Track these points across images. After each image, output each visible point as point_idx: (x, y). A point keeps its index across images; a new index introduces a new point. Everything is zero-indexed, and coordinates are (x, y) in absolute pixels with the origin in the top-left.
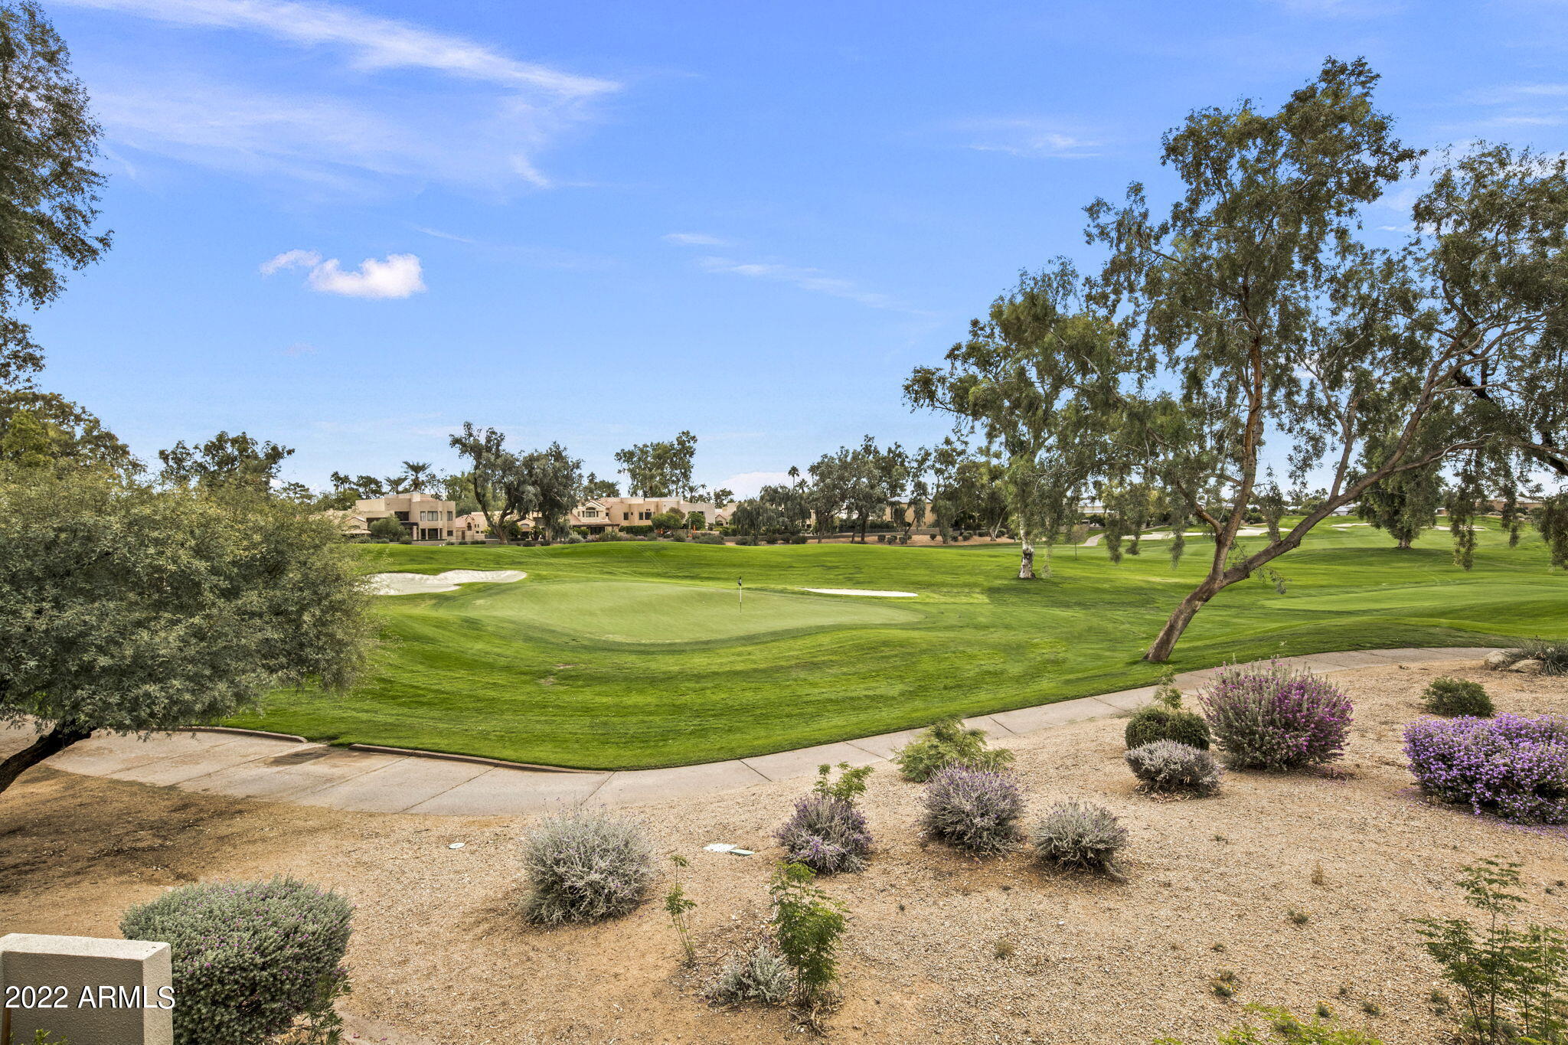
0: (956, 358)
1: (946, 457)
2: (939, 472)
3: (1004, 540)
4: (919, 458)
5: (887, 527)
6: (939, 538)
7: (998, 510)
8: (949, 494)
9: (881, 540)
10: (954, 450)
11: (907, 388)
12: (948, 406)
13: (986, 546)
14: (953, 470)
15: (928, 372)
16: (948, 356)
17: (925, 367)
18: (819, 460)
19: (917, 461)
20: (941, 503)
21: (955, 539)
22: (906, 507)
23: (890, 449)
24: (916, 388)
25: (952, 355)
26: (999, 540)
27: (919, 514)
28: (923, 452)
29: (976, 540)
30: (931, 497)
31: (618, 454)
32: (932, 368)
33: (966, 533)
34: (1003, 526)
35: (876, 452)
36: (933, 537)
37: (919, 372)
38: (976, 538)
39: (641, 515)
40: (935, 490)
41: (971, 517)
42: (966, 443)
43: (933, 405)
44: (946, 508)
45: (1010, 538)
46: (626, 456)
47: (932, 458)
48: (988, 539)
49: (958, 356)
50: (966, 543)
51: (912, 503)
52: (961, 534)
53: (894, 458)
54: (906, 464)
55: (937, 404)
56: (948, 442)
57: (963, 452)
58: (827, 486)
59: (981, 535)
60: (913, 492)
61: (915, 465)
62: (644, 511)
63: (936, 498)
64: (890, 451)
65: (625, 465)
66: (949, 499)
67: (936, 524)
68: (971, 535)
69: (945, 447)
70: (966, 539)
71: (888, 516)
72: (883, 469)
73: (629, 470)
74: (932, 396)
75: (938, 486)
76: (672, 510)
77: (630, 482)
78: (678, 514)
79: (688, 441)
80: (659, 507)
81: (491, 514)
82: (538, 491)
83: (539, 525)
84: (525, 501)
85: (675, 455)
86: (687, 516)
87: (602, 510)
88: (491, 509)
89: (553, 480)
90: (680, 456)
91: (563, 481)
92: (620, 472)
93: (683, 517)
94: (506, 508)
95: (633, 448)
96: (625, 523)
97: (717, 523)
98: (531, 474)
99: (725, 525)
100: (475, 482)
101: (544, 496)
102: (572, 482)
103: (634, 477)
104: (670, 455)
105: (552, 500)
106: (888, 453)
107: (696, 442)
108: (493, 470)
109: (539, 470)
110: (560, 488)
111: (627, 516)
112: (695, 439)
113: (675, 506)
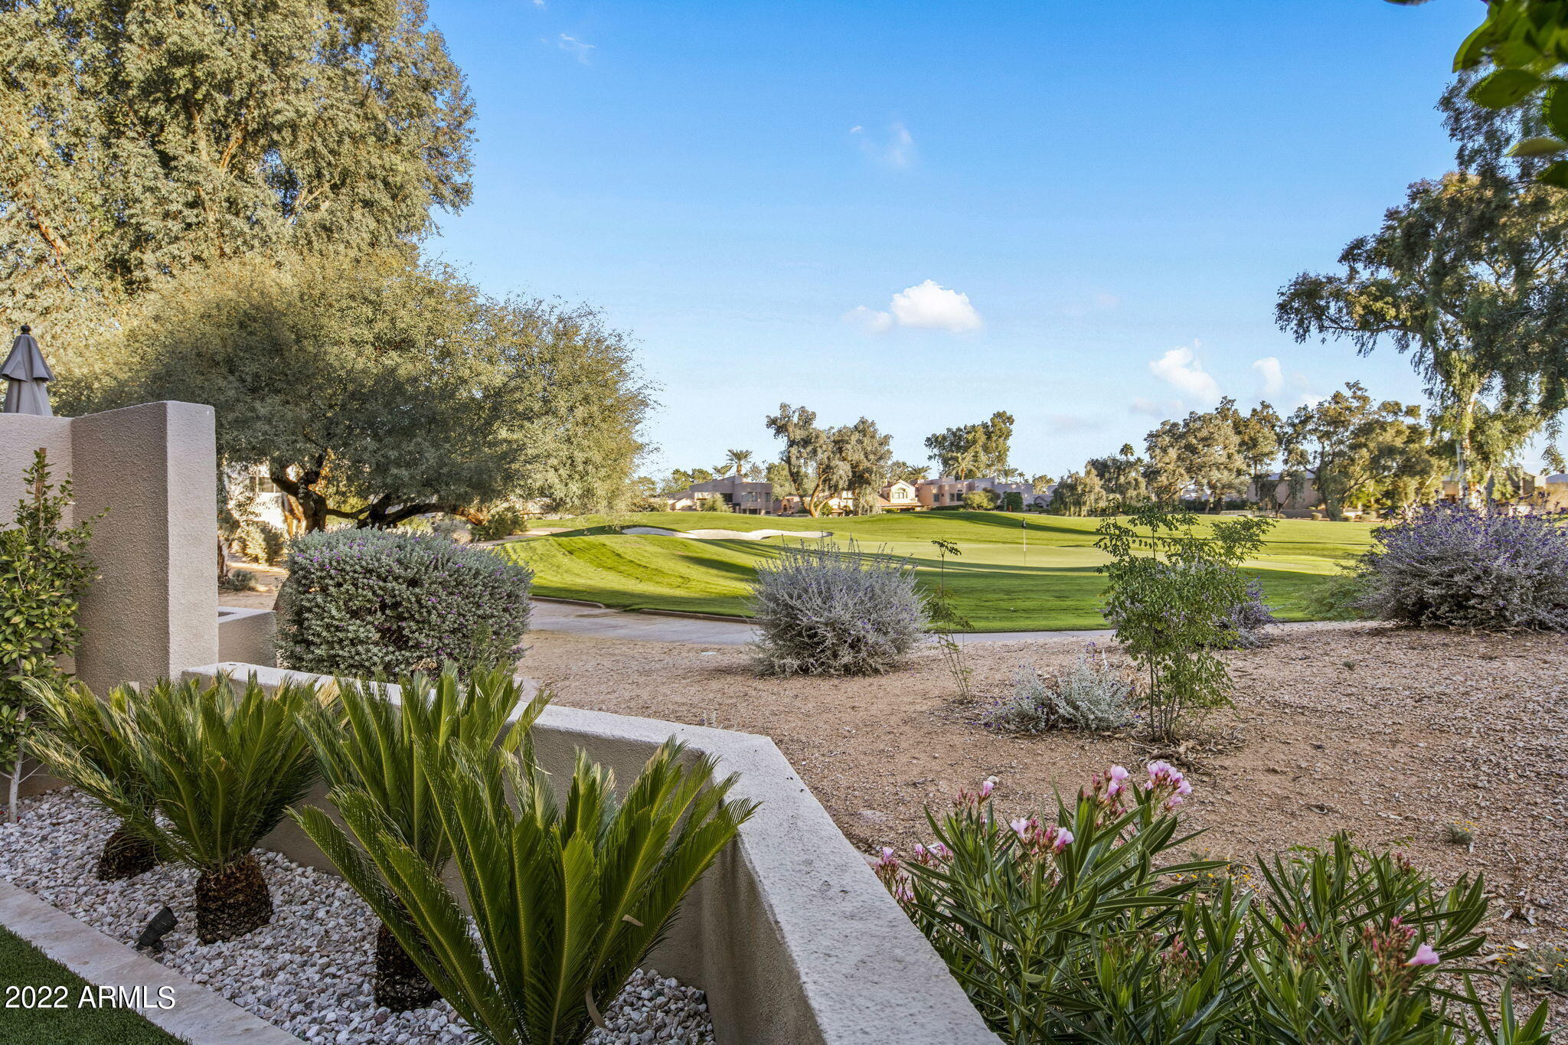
0: (1356, 259)
1: (1335, 418)
2: (1324, 436)
4: (1297, 421)
12: (1345, 331)
14: (1343, 434)
15: (1315, 282)
16: (1345, 258)
18: (1159, 427)
19: (1293, 424)
22: (1276, 479)
23: (1254, 410)
24: (1296, 305)
25: (1349, 255)
27: (1295, 489)
28: (1303, 412)
30: (1312, 468)
31: (928, 439)
35: (1236, 414)
39: (952, 495)
40: (1318, 460)
42: (1365, 400)
44: (1335, 481)
46: (933, 441)
47: (1315, 420)
49: (1360, 255)
51: (1285, 474)
53: (1259, 421)
54: (1277, 429)
55: (1326, 323)
56: (1337, 398)
57: (1360, 410)
60: (1286, 462)
61: (1290, 429)
62: (956, 492)
63: (1320, 468)
65: (936, 451)
67: (1322, 500)
69: (1332, 405)
72: (1242, 434)
73: (940, 456)
74: (1320, 313)
75: (1322, 454)
76: (985, 490)
77: (941, 468)
78: (992, 494)
79: (1003, 422)
80: (971, 488)
81: (805, 496)
82: (848, 467)
83: (850, 504)
84: (835, 478)
85: (989, 438)
86: (1002, 496)
87: (911, 491)
88: (805, 490)
89: (862, 457)
90: (994, 438)
91: (872, 457)
92: (930, 458)
93: (997, 497)
94: (818, 486)
95: (945, 432)
96: (935, 505)
97: (1036, 505)
98: (840, 450)
99: (1045, 507)
100: (788, 461)
101: (854, 473)
102: (881, 458)
103: (945, 462)
104: (983, 438)
105: (861, 477)
106: (1252, 415)
107: (1012, 423)
108: (805, 448)
109: (849, 447)
110: (868, 464)
111: (937, 498)
112: (1010, 420)
113: (989, 486)
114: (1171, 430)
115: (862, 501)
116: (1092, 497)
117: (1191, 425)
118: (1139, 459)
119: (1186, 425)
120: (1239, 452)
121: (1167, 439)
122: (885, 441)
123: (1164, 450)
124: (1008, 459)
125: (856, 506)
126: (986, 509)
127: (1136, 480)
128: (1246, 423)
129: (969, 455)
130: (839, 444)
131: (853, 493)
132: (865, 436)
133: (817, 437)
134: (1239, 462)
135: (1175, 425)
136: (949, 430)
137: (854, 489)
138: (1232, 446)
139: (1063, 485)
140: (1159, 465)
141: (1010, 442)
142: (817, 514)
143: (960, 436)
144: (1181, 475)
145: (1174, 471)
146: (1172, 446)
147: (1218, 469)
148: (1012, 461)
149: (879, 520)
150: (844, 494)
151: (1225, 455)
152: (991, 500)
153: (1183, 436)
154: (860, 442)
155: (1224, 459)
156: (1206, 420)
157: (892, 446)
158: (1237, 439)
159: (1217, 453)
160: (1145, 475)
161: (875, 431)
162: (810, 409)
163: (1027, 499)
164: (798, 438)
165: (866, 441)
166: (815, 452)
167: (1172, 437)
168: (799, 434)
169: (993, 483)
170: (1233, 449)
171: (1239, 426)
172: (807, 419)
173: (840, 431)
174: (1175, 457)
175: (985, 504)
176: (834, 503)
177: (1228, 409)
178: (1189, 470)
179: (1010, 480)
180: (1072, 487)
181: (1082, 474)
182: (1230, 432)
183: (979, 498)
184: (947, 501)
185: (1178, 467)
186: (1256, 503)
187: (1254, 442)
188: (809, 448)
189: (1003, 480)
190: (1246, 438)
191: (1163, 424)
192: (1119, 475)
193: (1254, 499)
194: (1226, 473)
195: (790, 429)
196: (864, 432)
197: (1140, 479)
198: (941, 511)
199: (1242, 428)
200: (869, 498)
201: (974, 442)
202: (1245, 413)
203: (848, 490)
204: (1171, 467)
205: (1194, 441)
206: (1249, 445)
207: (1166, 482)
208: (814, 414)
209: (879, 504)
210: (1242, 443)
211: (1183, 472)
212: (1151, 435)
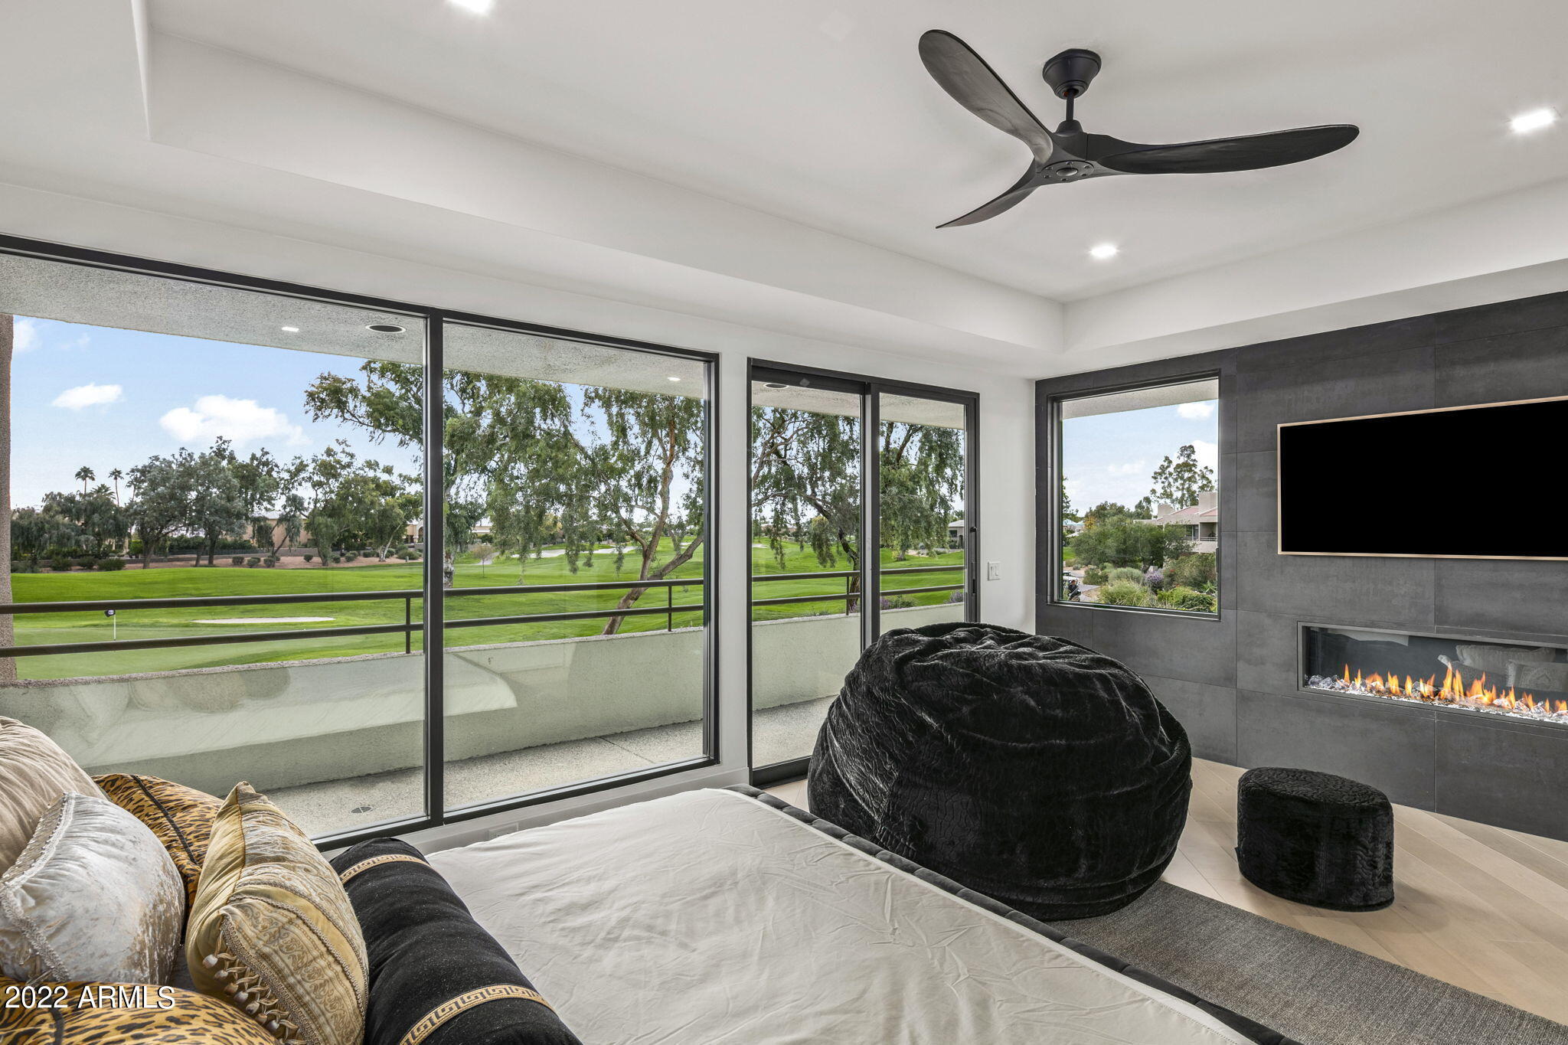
0: (372, 371)
1: (328, 469)
2: (317, 485)
3: (394, 560)
4: (293, 468)
5: (244, 547)
6: (317, 560)
7: (388, 529)
8: (331, 510)
9: (238, 562)
10: (339, 462)
11: (311, 396)
12: (361, 420)
13: (375, 567)
14: (334, 484)
15: (336, 380)
16: (364, 368)
17: (333, 373)
19: (288, 471)
20: (321, 520)
21: (337, 560)
22: (274, 523)
24: (323, 396)
25: (368, 367)
26: (389, 561)
27: (292, 533)
28: (299, 461)
29: (362, 561)
30: (306, 514)
32: (342, 376)
33: (349, 554)
34: (393, 546)
35: (232, 458)
36: (308, 558)
37: (326, 379)
38: (361, 558)
40: (312, 506)
41: (355, 536)
42: (352, 456)
43: (342, 416)
44: (327, 526)
45: (400, 558)
47: (310, 469)
48: (375, 560)
49: (375, 369)
50: (350, 565)
51: (283, 519)
52: (342, 555)
53: (258, 466)
54: (274, 474)
55: (347, 415)
56: (329, 452)
57: (349, 465)
58: (161, 496)
59: (366, 556)
60: (284, 507)
61: (286, 476)
63: (314, 514)
64: (253, 457)
66: (330, 516)
67: (315, 543)
68: (355, 556)
69: (325, 457)
70: (349, 560)
71: (248, 533)
72: (243, 477)
74: (341, 406)
75: (317, 501)
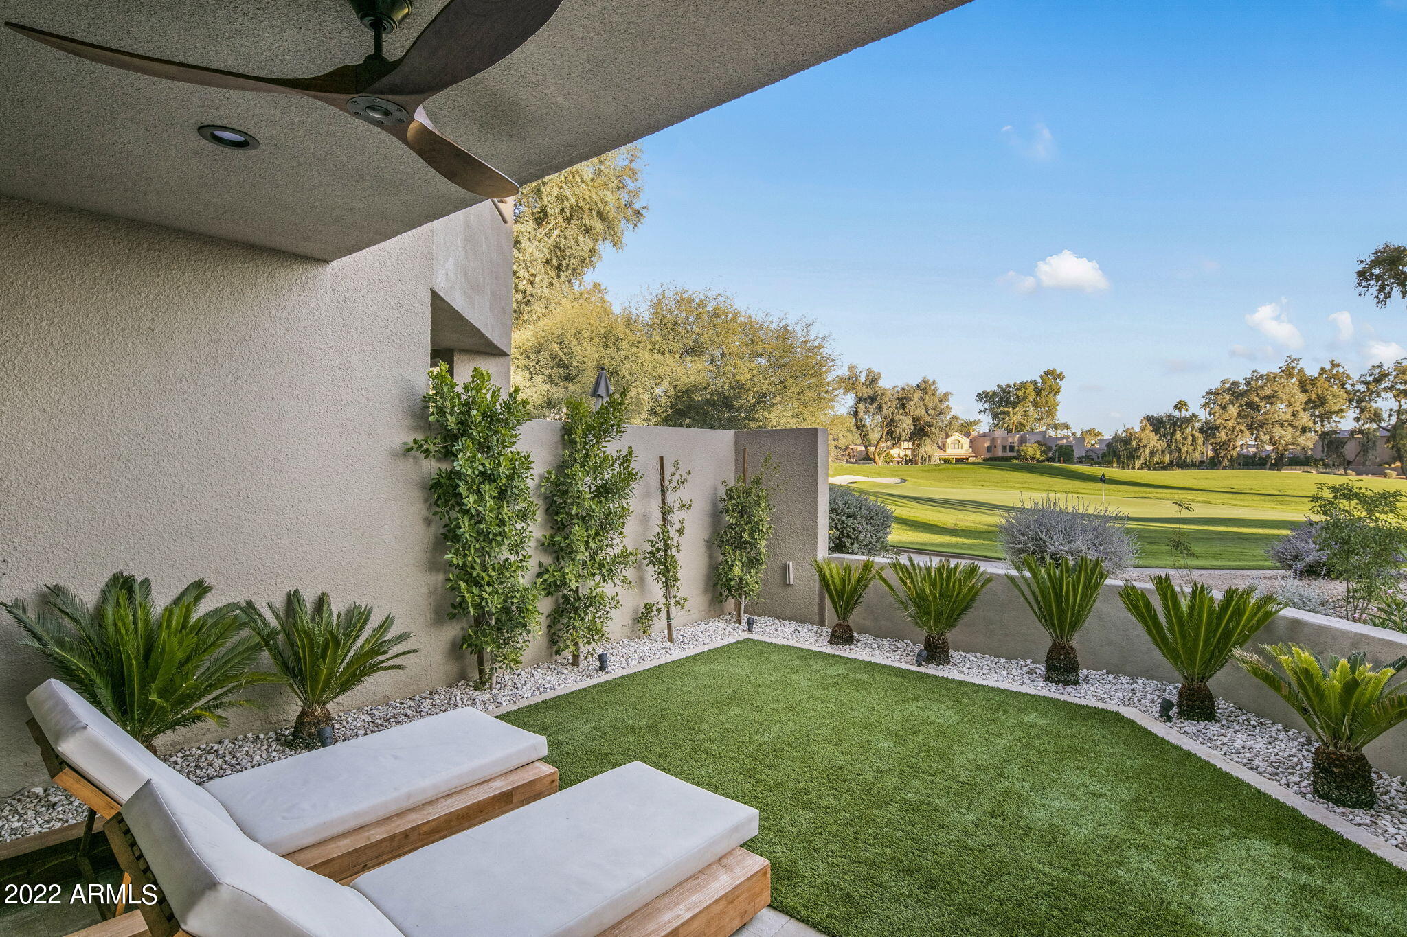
18: (1219, 385)
23: (1322, 369)
31: (979, 395)
39: (1004, 447)
46: (983, 397)
62: (1008, 444)
65: (987, 406)
73: (990, 410)
76: (1037, 442)
77: (991, 421)
78: (1044, 444)
79: (1054, 379)
80: (1023, 440)
81: (870, 445)
82: (910, 421)
83: (909, 453)
84: (898, 430)
85: (1039, 393)
86: (1054, 448)
87: (966, 442)
88: (869, 440)
89: (923, 412)
90: (1044, 394)
91: (932, 412)
92: (980, 412)
93: (1049, 449)
94: (882, 437)
95: (996, 388)
96: (989, 455)
97: (1087, 457)
98: (903, 406)
99: (1096, 459)
100: (856, 414)
101: (915, 426)
102: (941, 413)
103: (995, 416)
104: (1033, 395)
105: (922, 430)
106: (1321, 374)
107: (1062, 379)
108: (871, 404)
109: (912, 403)
110: (929, 419)
111: (989, 449)
112: (1061, 377)
113: (1040, 438)
114: (1232, 389)
115: (921, 451)
116: (1147, 451)
117: (1253, 383)
118: (1194, 415)
119: (1248, 383)
120: (1305, 410)
121: (1227, 397)
122: (945, 397)
123: (1224, 408)
124: (1057, 413)
125: (915, 456)
126: (1038, 461)
127: (1193, 436)
128: (1313, 381)
129: (1019, 410)
130: (903, 402)
131: (913, 445)
132: (926, 393)
133: (883, 394)
134: (1305, 419)
135: (1235, 383)
136: (999, 386)
137: (915, 441)
138: (1298, 404)
139: (1116, 439)
140: (1218, 422)
141: (1059, 398)
142: (880, 462)
143: (1009, 392)
144: (1242, 432)
145: (1234, 428)
146: (1232, 403)
147: (1282, 426)
148: (1061, 416)
149: (937, 468)
150: (905, 445)
151: (1290, 413)
152: (1043, 452)
153: (1243, 394)
154: (922, 399)
155: (1289, 417)
156: (1271, 379)
157: (951, 402)
158: (1303, 397)
159: (1281, 410)
160: (1201, 430)
161: (935, 390)
162: (876, 370)
163: (1078, 453)
164: (865, 395)
165: (927, 397)
166: (880, 407)
167: (1233, 395)
168: (867, 392)
169: (1044, 436)
170: (1298, 407)
171: (1305, 385)
172: (873, 379)
173: (903, 389)
174: (1235, 414)
175: (1038, 456)
176: (895, 452)
177: (1293, 368)
178: (1250, 427)
179: (1060, 433)
180: (1126, 442)
181: (1137, 429)
182: (1296, 390)
183: (1032, 450)
184: (1000, 453)
185: (1238, 423)
186: (1322, 460)
187: (1322, 401)
188: (875, 405)
189: (1052, 433)
190: (1313, 396)
191: (1223, 382)
192: (1175, 430)
193: (1319, 455)
194: (1290, 430)
195: (859, 388)
196: (925, 391)
197: (1197, 434)
198: (993, 461)
199: (1309, 387)
200: (928, 449)
201: (1024, 398)
202: (1312, 371)
203: (910, 440)
204: (1231, 423)
205: (1257, 399)
206: (1317, 404)
207: (1224, 438)
208: (879, 373)
209: (937, 454)
210: (1309, 401)
211: (1243, 428)
212: (1210, 393)
